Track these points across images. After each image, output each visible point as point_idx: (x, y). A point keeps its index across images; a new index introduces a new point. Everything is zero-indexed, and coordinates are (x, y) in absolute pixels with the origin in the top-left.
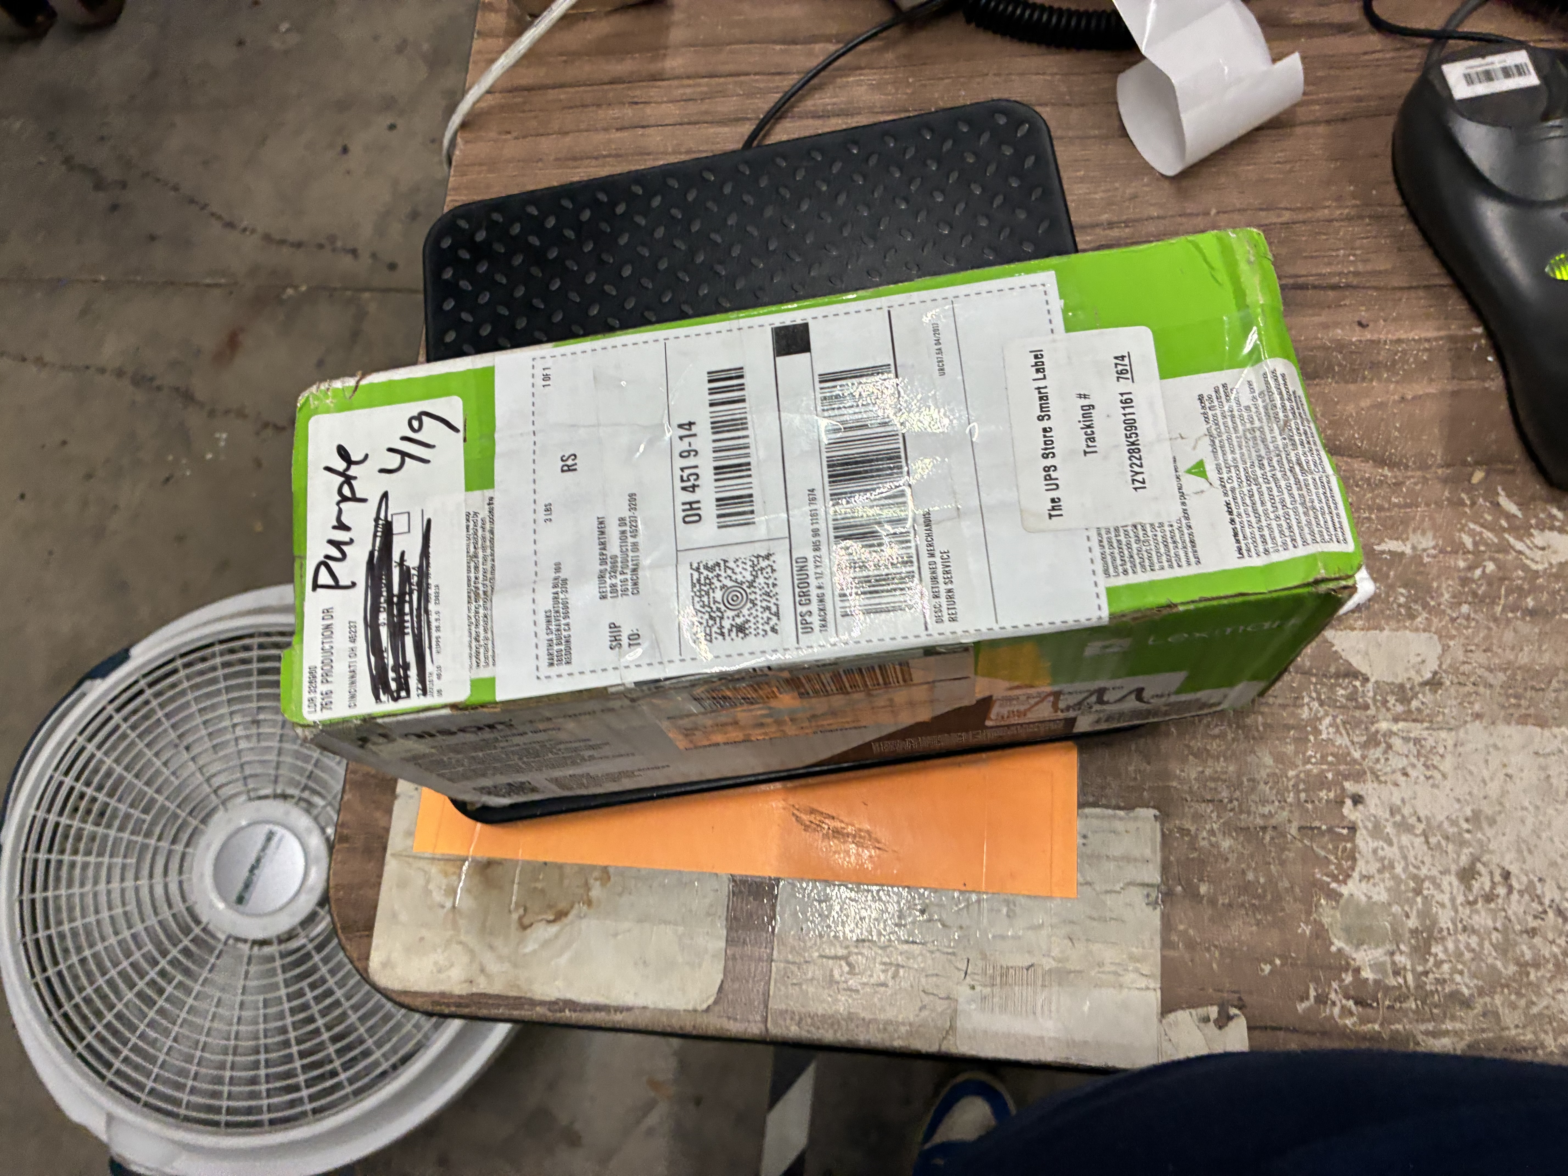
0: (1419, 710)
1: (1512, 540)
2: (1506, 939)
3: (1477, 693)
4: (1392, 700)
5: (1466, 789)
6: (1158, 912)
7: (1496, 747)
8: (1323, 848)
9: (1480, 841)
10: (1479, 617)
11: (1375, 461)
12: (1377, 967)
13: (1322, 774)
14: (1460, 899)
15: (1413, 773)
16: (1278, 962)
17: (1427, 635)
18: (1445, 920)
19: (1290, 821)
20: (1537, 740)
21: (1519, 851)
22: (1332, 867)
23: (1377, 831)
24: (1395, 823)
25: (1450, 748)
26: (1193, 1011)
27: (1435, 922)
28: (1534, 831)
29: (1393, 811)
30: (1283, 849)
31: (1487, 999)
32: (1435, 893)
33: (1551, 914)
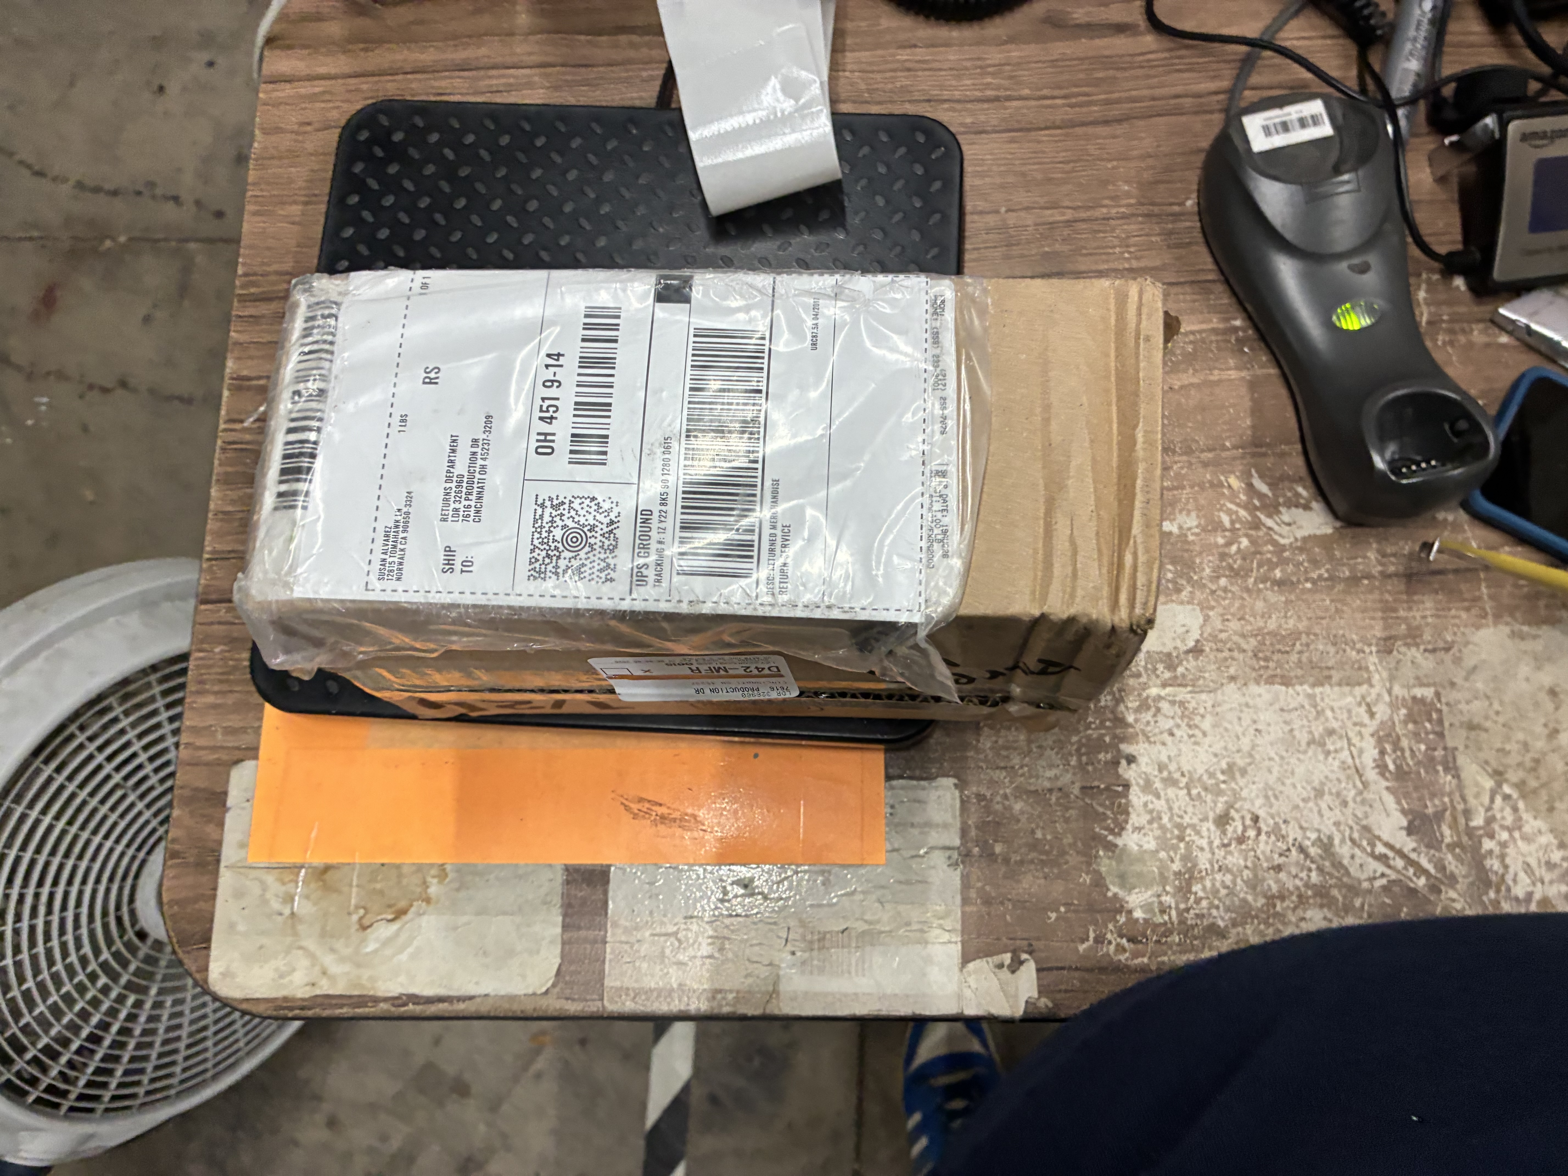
0: (1183, 676)
1: (1262, 517)
2: (1256, 876)
3: (1233, 659)
4: (1160, 667)
5: (1222, 744)
6: (958, 872)
7: (1247, 705)
8: (1101, 805)
9: (1233, 790)
10: (1235, 589)
12: (1147, 907)
13: (1101, 738)
14: (1217, 842)
15: (1178, 733)
16: (1062, 909)
17: (1190, 607)
18: (1203, 863)
19: (1073, 783)
20: (1282, 697)
21: (1267, 797)
22: (1109, 821)
23: (1148, 787)
24: (1162, 779)
25: (1209, 709)
26: (990, 959)
27: (1195, 865)
28: (1279, 779)
29: (1161, 767)
30: (1067, 809)
31: (1240, 929)
32: (1195, 838)
33: (1293, 850)
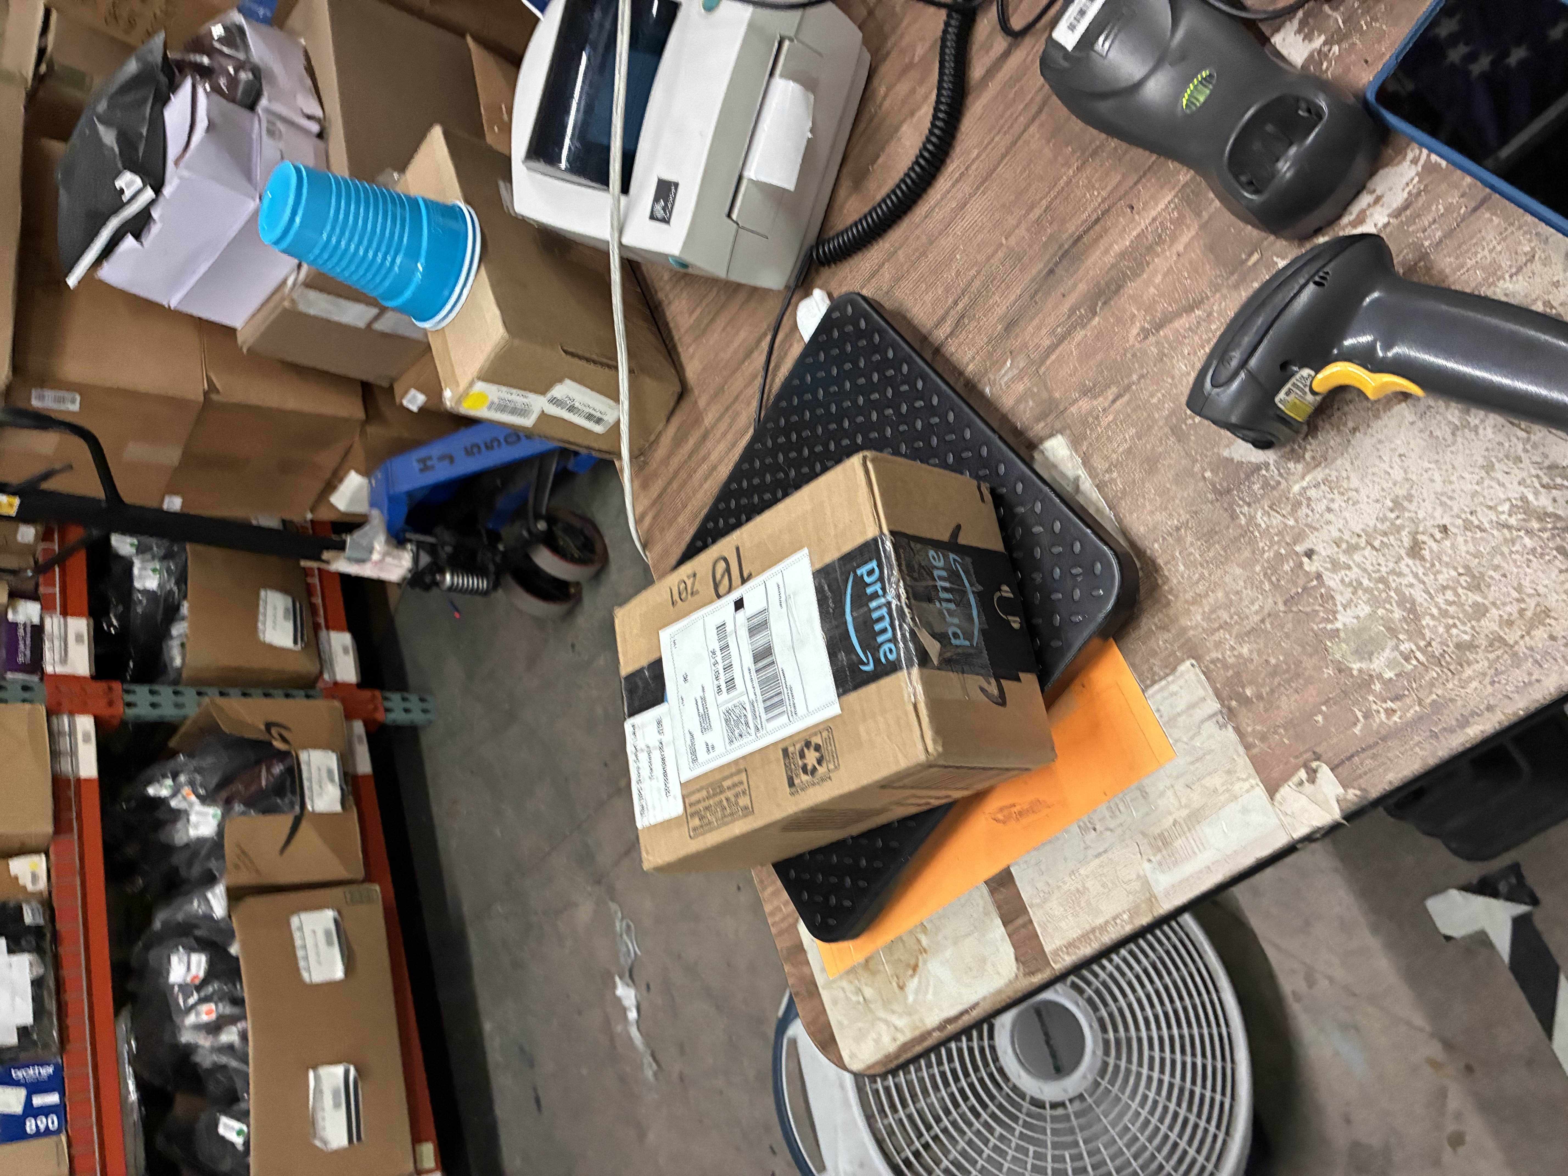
0: (1313, 458)
2: (1473, 576)
3: (1344, 414)
4: (1292, 465)
5: (1377, 488)
6: (1230, 729)
8: (1308, 605)
9: (1409, 518)
11: (1186, 312)
12: (1392, 664)
13: (1278, 554)
14: (1421, 571)
15: (1335, 506)
16: (1324, 708)
18: (1419, 595)
19: (1275, 603)
21: (1442, 504)
22: (1322, 614)
23: (1336, 565)
24: (1344, 552)
25: (1349, 468)
26: (1290, 783)
27: (1413, 602)
28: (1444, 482)
29: (1338, 543)
